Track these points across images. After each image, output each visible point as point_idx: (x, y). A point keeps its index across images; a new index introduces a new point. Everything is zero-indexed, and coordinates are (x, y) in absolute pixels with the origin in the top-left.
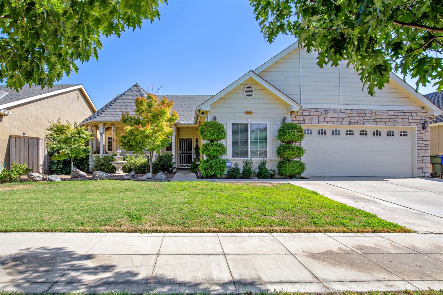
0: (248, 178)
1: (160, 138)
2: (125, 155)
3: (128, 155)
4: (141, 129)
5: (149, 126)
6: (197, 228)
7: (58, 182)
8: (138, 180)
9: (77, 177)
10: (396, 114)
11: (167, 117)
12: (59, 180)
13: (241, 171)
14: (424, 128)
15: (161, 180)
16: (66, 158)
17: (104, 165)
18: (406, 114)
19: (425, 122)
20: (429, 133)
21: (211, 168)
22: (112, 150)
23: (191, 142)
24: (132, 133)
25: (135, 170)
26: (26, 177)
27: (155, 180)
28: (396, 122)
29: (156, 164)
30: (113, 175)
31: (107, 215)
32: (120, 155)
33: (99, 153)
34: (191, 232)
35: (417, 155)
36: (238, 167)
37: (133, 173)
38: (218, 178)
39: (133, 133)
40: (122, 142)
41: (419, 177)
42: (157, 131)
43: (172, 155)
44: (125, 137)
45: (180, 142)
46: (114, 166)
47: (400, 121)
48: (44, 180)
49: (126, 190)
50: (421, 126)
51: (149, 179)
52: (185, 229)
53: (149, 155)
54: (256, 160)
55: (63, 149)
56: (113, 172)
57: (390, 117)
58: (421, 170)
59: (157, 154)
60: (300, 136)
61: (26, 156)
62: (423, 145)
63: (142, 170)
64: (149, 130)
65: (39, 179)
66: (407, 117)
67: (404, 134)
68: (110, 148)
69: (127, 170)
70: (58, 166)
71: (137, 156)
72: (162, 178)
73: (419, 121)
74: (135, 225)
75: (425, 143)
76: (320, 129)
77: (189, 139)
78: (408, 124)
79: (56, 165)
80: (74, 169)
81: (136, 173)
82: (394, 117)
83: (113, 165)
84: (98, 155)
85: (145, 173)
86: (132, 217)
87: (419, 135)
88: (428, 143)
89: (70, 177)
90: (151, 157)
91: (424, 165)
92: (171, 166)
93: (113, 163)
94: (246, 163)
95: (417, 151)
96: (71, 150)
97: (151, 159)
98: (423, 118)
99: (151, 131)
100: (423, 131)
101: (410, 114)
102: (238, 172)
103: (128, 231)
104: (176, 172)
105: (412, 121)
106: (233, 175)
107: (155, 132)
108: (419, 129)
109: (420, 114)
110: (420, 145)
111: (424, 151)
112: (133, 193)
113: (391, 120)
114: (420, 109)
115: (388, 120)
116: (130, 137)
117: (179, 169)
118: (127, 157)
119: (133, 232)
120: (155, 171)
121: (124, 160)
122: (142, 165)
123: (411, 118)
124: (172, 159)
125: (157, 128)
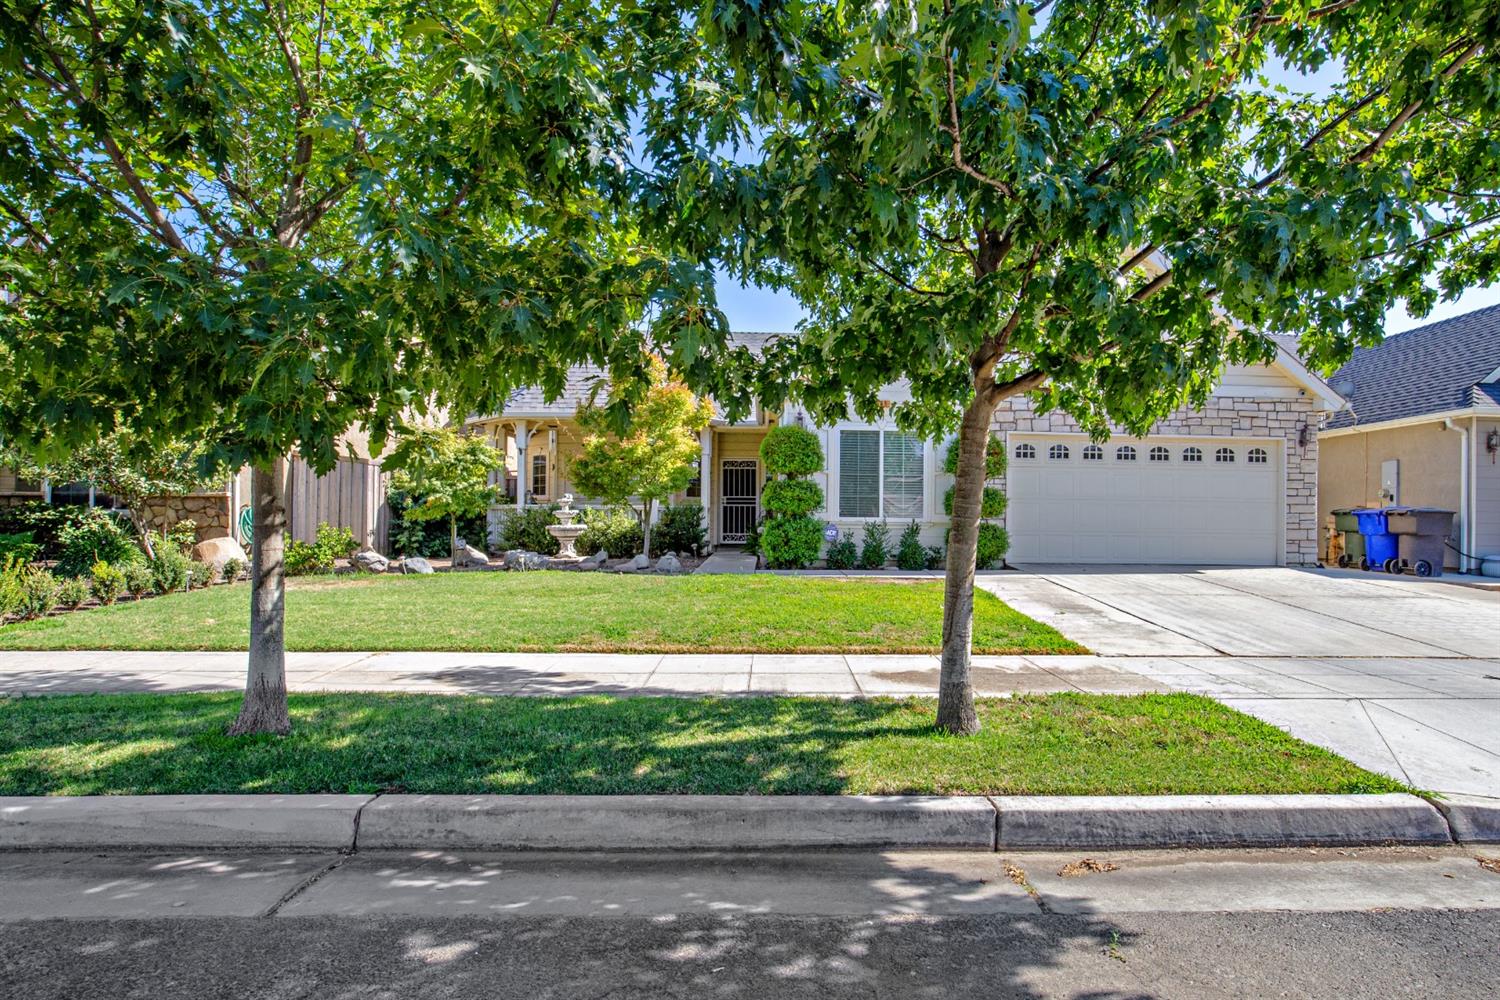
0: (875, 568)
1: (670, 466)
2: (582, 507)
3: (589, 508)
4: (625, 444)
5: (644, 438)
6: (721, 647)
7: (427, 575)
8: (617, 572)
9: (467, 564)
10: (1238, 406)
11: (687, 413)
12: (431, 571)
13: (859, 551)
14: (1302, 442)
15: (668, 572)
16: (438, 515)
17: (529, 534)
18: (1262, 406)
19: (1306, 426)
20: (1315, 455)
21: (786, 544)
22: (543, 493)
23: (754, 472)
24: (601, 454)
25: (607, 549)
26: (344, 563)
27: (655, 572)
28: (1236, 426)
29: (661, 534)
30: (552, 559)
31: (563, 630)
32: (571, 508)
33: (513, 500)
34: (710, 652)
35: (1286, 509)
36: (852, 540)
37: (602, 554)
38: (803, 567)
39: (603, 454)
40: (577, 475)
41: (1289, 565)
42: (662, 449)
43: (700, 509)
44: (585, 464)
45: (725, 471)
46: (552, 537)
47: (1246, 423)
48: (391, 569)
49: (592, 591)
50: (1297, 437)
51: (641, 570)
52: (700, 649)
53: (641, 507)
54: (895, 524)
55: (435, 491)
56: (550, 553)
57: (1222, 414)
58: (1295, 548)
59: (663, 507)
60: (995, 464)
61: (335, 507)
62: (1299, 485)
63: (623, 548)
64: (642, 445)
65: (381, 568)
66: (1264, 414)
67: (1257, 456)
68: (539, 486)
69: (589, 547)
70: (411, 536)
71: (613, 512)
72: (672, 568)
73: (1292, 425)
74: (615, 642)
75: (1307, 479)
76: (1055, 444)
77: (748, 464)
78: (1266, 431)
79: (406, 533)
80: (457, 542)
81: (610, 557)
82: (1233, 415)
83: (553, 533)
84: (513, 506)
85: (632, 556)
86: (608, 633)
87: (1293, 459)
88: (1315, 479)
89: (448, 563)
90: (648, 514)
91: (1302, 535)
92: (697, 538)
93: (554, 529)
94: (871, 531)
95: (1286, 500)
96: (455, 495)
97: (647, 520)
98: (1303, 417)
99: (648, 449)
100: (1300, 450)
101: (1271, 407)
102: (852, 552)
103: (603, 652)
104: (709, 555)
105: (1277, 424)
106: (841, 559)
107: (657, 452)
108: (1291, 444)
109: (1295, 407)
110: (1295, 485)
111: (1304, 500)
112: (607, 597)
113: (1225, 422)
114: (1294, 394)
115: (1218, 422)
116: (599, 465)
117: (723, 546)
118: (585, 513)
119: (612, 652)
120: (656, 552)
121: (579, 522)
122: (624, 536)
123: (1272, 416)
124: (699, 519)
125: (660, 443)
